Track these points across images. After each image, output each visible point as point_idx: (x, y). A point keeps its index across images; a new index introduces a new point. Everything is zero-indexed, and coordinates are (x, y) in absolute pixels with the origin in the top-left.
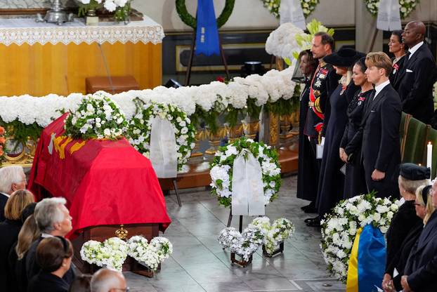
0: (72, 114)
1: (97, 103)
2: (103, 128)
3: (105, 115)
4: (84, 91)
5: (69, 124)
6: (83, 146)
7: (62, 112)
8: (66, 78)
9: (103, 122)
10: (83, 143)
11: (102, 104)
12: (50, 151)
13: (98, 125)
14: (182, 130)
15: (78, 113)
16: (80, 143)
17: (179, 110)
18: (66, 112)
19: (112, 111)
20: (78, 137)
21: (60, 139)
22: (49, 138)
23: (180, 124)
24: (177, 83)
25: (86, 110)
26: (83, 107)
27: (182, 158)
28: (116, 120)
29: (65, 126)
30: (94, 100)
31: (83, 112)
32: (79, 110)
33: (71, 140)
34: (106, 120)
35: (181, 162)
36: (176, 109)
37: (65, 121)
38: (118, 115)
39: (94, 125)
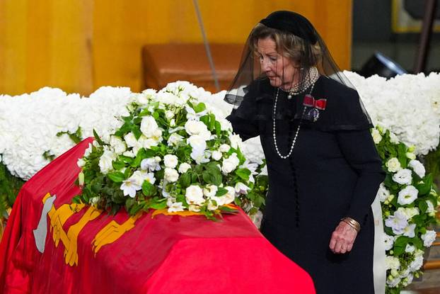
0: (102, 143)
1: (169, 115)
2: (183, 183)
3: (189, 149)
4: (138, 83)
5: (93, 170)
6: (127, 233)
7: (75, 137)
8: (89, 45)
9: (185, 167)
10: (129, 224)
11: (182, 117)
12: (41, 245)
13: (171, 175)
14: (402, 194)
15: (116, 141)
16: (120, 222)
17: (394, 139)
18: (84, 137)
19: (210, 137)
20: (116, 207)
21: (66, 211)
22: (39, 206)
23: (396, 179)
24: (391, 65)
25: (138, 134)
26: (131, 125)
27: (400, 270)
28: (220, 162)
29: (81, 176)
30: (162, 107)
31: (130, 138)
32: (121, 134)
33: (97, 214)
34: (194, 162)
35: (395, 283)
36: (385, 137)
37: (81, 163)
38: (225, 148)
39: (159, 175)
